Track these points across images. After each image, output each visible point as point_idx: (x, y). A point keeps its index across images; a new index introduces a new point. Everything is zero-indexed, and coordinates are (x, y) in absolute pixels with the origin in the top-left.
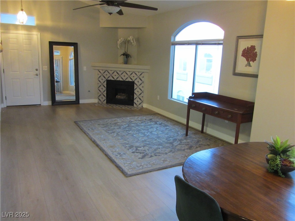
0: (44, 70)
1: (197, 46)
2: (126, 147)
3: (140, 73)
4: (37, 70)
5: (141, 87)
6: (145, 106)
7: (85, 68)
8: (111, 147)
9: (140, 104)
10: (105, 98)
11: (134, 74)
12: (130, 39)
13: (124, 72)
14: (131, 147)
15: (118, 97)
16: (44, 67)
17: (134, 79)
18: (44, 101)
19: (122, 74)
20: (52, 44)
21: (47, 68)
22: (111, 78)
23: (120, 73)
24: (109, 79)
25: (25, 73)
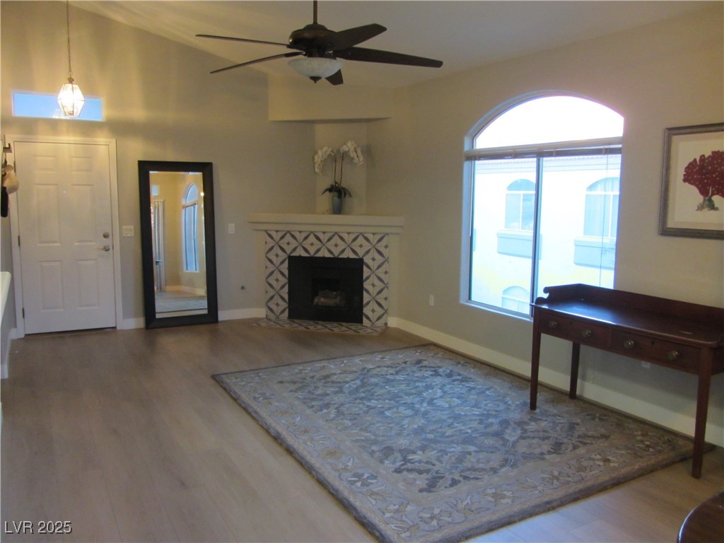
0: (124, 235)
1: (541, 159)
2: (373, 451)
3: (378, 237)
4: (106, 236)
5: (380, 272)
6: (393, 322)
7: (231, 228)
8: (332, 454)
9: (378, 319)
10: (284, 305)
11: (361, 240)
12: (347, 149)
13: (333, 236)
14: (388, 451)
15: (321, 300)
16: (124, 227)
17: (361, 252)
18: (126, 316)
19: (329, 240)
20: (145, 168)
21: (132, 230)
22: (300, 252)
23: (324, 238)
24: (295, 254)
25: (76, 244)
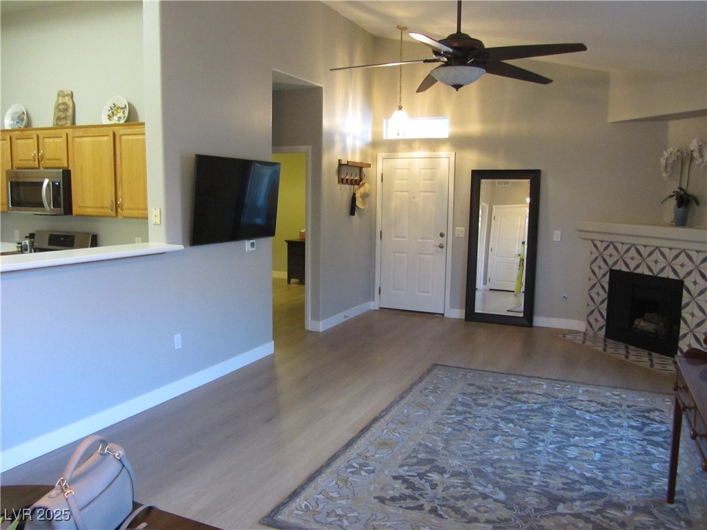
0: (456, 236)
3: (702, 256)
4: (442, 235)
5: (701, 300)
7: (557, 236)
8: (383, 444)
10: (602, 322)
11: (683, 258)
13: (654, 250)
16: (457, 228)
17: (682, 273)
18: (452, 306)
19: (650, 255)
20: (478, 176)
22: (621, 267)
23: (645, 252)
24: (617, 268)
25: (419, 240)
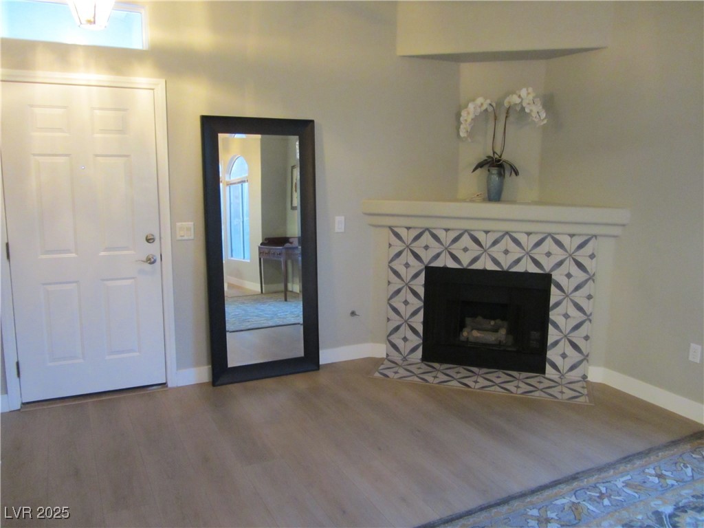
0: (179, 238)
3: (578, 241)
4: (149, 240)
5: (579, 297)
6: (597, 374)
7: (339, 224)
9: (572, 368)
10: (416, 341)
11: (549, 245)
12: (518, 101)
13: (503, 237)
15: (473, 334)
16: (179, 224)
17: (547, 265)
18: (180, 365)
19: (495, 243)
20: (213, 127)
21: (191, 228)
22: (446, 262)
23: (486, 240)
24: (438, 263)
25: (102, 254)
